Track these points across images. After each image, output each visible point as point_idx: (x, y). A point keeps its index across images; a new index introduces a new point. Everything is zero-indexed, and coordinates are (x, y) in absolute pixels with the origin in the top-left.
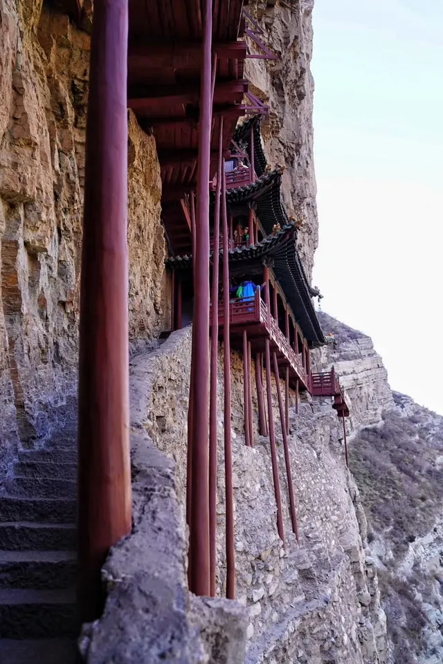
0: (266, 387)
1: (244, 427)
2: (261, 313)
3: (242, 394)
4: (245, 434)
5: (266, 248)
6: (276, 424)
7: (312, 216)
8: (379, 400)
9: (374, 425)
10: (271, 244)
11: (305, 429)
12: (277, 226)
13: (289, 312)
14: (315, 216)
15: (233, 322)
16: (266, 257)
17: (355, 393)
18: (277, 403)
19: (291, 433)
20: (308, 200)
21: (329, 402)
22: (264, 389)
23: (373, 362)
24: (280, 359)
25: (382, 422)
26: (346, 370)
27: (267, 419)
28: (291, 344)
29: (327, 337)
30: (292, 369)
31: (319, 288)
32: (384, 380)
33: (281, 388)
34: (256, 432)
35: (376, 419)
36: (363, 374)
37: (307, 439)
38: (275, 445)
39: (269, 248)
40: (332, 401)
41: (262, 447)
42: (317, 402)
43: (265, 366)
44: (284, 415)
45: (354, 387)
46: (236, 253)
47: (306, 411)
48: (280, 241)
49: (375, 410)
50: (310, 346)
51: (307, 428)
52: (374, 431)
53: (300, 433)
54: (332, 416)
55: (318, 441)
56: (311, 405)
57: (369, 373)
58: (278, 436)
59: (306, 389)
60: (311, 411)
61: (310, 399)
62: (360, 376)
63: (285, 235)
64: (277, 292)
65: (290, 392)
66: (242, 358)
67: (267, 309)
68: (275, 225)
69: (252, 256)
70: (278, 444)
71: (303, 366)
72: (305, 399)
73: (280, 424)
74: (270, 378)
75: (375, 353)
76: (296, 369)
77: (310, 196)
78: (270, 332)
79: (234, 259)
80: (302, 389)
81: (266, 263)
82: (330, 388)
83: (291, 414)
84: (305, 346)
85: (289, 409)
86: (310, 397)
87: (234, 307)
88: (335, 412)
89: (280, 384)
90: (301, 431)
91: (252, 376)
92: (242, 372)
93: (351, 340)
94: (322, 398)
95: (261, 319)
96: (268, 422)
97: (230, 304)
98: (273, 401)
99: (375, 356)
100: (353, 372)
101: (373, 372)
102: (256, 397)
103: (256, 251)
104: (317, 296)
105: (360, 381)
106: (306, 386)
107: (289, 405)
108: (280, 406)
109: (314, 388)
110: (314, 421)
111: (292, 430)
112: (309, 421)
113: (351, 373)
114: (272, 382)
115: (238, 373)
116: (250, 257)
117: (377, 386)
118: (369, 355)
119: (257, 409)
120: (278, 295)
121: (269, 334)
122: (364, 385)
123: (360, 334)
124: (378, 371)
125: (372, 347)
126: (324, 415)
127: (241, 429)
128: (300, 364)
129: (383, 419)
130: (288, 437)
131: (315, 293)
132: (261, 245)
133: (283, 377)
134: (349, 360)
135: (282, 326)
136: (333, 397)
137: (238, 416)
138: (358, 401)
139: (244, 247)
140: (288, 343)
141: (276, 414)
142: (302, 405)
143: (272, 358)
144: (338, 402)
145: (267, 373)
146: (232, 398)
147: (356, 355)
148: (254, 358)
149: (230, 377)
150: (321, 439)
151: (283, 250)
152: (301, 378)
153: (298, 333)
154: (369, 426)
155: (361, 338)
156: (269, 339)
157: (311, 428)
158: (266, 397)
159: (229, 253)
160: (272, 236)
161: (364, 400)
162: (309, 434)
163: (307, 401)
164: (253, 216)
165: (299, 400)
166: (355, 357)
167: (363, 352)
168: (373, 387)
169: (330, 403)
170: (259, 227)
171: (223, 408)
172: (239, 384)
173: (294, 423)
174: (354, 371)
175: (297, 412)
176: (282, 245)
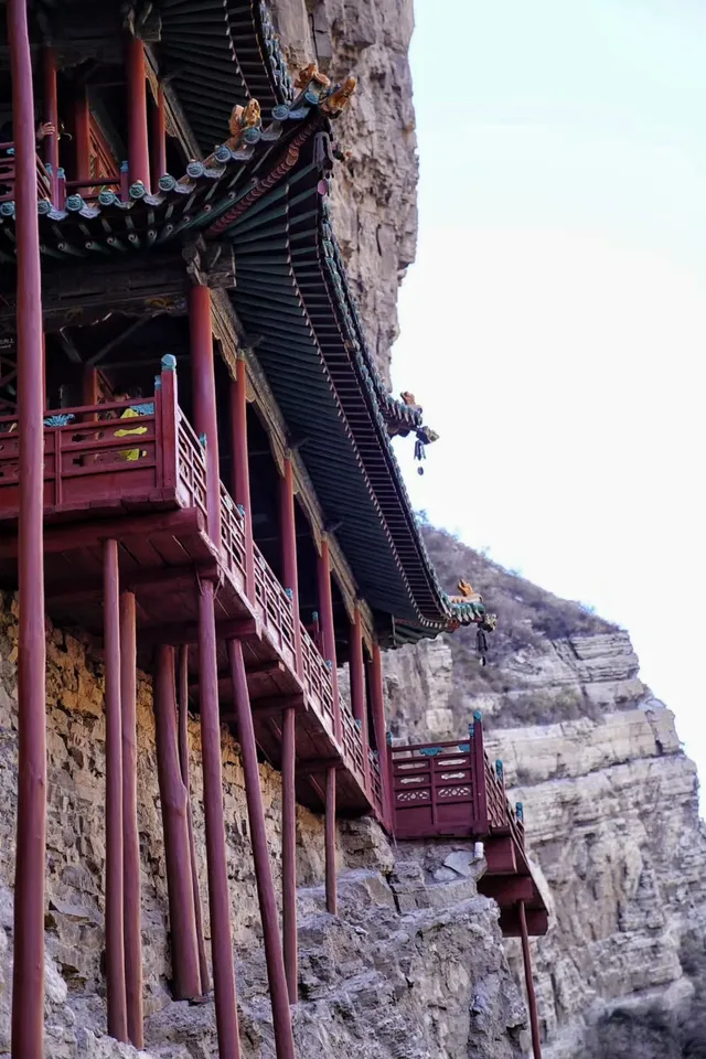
0: (199, 796)
1: (106, 963)
2: (179, 470)
3: (97, 819)
4: (109, 993)
5: (199, 204)
6: (243, 951)
7: (390, 125)
8: (668, 890)
9: (652, 996)
10: (223, 188)
11: (366, 978)
12: (246, 112)
13: (297, 485)
14: (406, 129)
15: (59, 508)
16: (201, 241)
17: (566, 861)
18: (250, 863)
19: (305, 992)
20: (376, 57)
21: (463, 865)
22: (192, 798)
23: (636, 731)
24: (261, 675)
25: (683, 986)
26: (528, 762)
27: (206, 931)
28: (305, 616)
29: (450, 599)
30: (308, 721)
31: (418, 402)
32: (686, 805)
33: (267, 799)
34: (156, 984)
35: (659, 969)
36: (600, 780)
37: (373, 1022)
38: (240, 1043)
39: (215, 201)
40: (474, 864)
41: (183, 1051)
42: (415, 863)
43: (197, 707)
44: (279, 918)
45: (564, 832)
46: (74, 216)
47: (367, 902)
48: (262, 174)
49: (655, 930)
50: (386, 634)
51: (373, 973)
52: (654, 1021)
53: (345, 993)
54: (476, 926)
55: (420, 1034)
56: (389, 876)
57: (623, 775)
58: (252, 1006)
59: (367, 810)
60: (386, 903)
61: (386, 855)
62: (586, 788)
63: (280, 149)
64: (247, 395)
65: (303, 823)
66: (97, 664)
67: (209, 459)
68: (239, 109)
69: (143, 237)
70: (252, 1041)
71: (356, 714)
72: (362, 853)
73: (259, 955)
74: (221, 756)
75: (644, 694)
76: (326, 721)
77: (387, 44)
78: (220, 553)
79: (64, 247)
80: (353, 809)
81: (204, 268)
82: (466, 810)
83: (306, 912)
84: (364, 633)
85: (297, 893)
86: (385, 846)
87: (63, 443)
88: (490, 908)
89: (261, 784)
90: (348, 986)
91: (141, 743)
92: (100, 725)
93: (547, 643)
94: (435, 852)
95: (182, 495)
96: (207, 946)
97: (49, 433)
98: (229, 853)
99: (643, 707)
100: (559, 773)
101: (641, 770)
102: (158, 833)
103: (159, 211)
104: (413, 436)
105: (588, 808)
106: (370, 799)
107: (297, 875)
108: (259, 876)
109: (400, 808)
110: (404, 947)
111: (311, 980)
112: (383, 945)
113: (552, 776)
114: (227, 774)
115: (79, 730)
116: (134, 239)
117: (658, 831)
118: (622, 702)
119: (163, 888)
120: (252, 409)
121: (213, 562)
122: (604, 826)
123: (583, 617)
124: (659, 768)
125: (633, 671)
126: (444, 919)
127: (88, 971)
128: (344, 704)
129: (689, 969)
130: (295, 1010)
131: (406, 421)
132: (182, 188)
133: (272, 755)
134: (539, 719)
135: (268, 539)
136: (480, 846)
137: (76, 911)
138: (582, 891)
139: (109, 195)
140: (294, 610)
141: (242, 910)
142: (350, 876)
143: (226, 671)
144: (500, 864)
145: (205, 736)
146: (51, 830)
147: (568, 700)
148: (150, 664)
149: (47, 743)
150: (434, 1024)
151: (275, 215)
152: (348, 763)
153: (333, 574)
154: (632, 1002)
155: (587, 632)
156: (215, 580)
157: (391, 976)
158: (199, 834)
159: (43, 219)
160: (226, 152)
161: (605, 887)
162: (384, 1000)
163: (373, 862)
164: (147, 70)
165: (338, 857)
166: (563, 711)
167: (597, 691)
168: (638, 832)
169: (467, 871)
170: (173, 122)
171: (13, 874)
172: (86, 775)
173: (316, 952)
174: (561, 767)
175: (329, 905)
176: (269, 192)
